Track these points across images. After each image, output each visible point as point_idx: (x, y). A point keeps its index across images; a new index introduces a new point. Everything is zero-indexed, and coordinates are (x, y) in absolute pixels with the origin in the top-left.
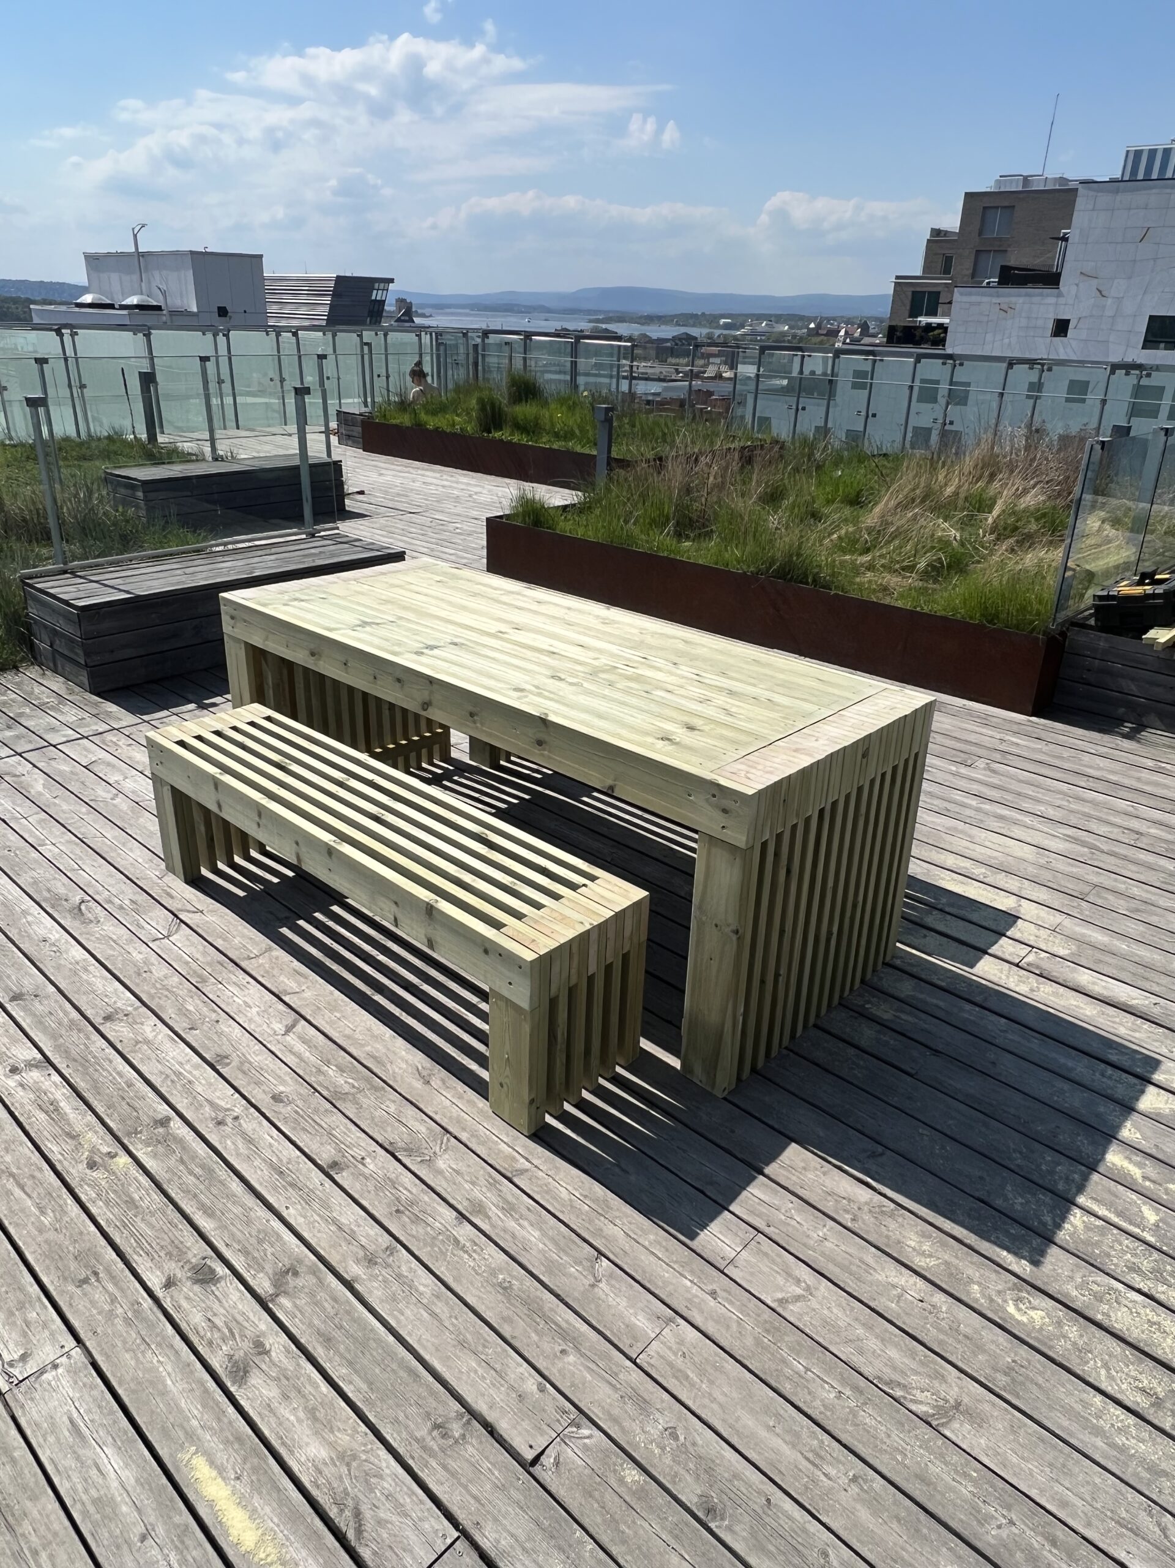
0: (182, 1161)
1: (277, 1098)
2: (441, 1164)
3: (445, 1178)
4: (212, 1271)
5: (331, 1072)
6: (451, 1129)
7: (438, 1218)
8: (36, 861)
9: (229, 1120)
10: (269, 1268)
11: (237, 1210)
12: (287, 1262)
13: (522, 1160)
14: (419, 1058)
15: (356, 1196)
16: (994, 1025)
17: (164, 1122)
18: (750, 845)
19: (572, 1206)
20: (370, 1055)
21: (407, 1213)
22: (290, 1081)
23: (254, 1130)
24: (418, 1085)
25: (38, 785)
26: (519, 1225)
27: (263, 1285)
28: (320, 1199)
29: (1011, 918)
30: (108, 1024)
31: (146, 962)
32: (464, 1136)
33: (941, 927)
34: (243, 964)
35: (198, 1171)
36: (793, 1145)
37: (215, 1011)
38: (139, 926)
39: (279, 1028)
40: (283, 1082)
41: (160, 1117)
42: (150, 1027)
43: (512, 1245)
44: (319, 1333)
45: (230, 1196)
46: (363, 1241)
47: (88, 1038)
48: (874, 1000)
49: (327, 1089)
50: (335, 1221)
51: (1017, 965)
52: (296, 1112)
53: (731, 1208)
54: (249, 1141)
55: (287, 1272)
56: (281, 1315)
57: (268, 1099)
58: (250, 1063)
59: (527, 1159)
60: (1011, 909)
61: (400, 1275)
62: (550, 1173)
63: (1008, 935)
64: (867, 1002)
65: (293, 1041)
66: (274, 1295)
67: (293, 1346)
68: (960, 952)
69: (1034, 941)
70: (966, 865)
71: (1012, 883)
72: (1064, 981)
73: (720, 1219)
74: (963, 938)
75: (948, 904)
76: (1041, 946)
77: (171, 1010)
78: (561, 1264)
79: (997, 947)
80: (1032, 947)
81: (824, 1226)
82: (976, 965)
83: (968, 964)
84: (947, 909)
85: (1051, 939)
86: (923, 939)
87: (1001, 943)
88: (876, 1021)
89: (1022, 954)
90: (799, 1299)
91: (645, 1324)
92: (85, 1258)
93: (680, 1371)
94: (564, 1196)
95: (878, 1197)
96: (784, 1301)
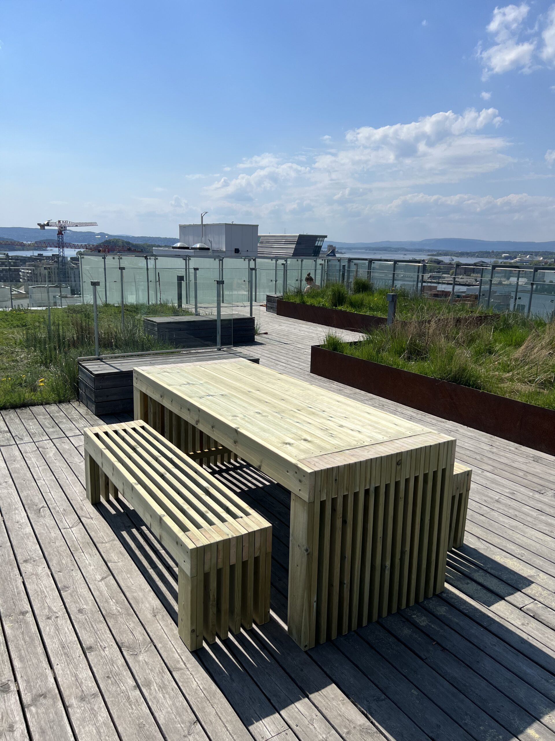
0: (23, 633)
1: (80, 611)
2: (141, 658)
3: (139, 665)
4: (9, 687)
5: (112, 603)
6: (155, 641)
7: (126, 684)
8: (33, 486)
9: (53, 618)
10: (34, 691)
11: (35, 661)
12: (44, 690)
13: (182, 663)
14: (157, 603)
15: (92, 665)
16: (489, 640)
17: (24, 613)
18: (312, 500)
19: (195, 693)
20: (135, 598)
21: (112, 679)
22: (90, 604)
23: (62, 624)
24: (150, 616)
25: (51, 453)
26: (164, 697)
27: (27, 699)
28: (75, 663)
29: (528, 582)
30: (24, 564)
31: (56, 538)
32: (159, 646)
33: (481, 580)
34: (98, 545)
35: (27, 639)
36: (333, 685)
37: (74, 565)
38: (61, 521)
39: (99, 577)
40: (87, 604)
41: (24, 610)
42: (42, 569)
43: (155, 706)
44: (41, 728)
45: (36, 654)
46: (84, 688)
47: (12, 569)
48: (419, 614)
49: (106, 610)
50: (76, 676)
51: (520, 609)
52: (86, 619)
53: (282, 712)
54: (57, 629)
55: (41, 696)
56: (28, 716)
57: (76, 610)
58: (77, 592)
59: (185, 664)
60: (531, 576)
61: (92, 709)
62: (193, 673)
63: (522, 591)
64: (414, 614)
65: (102, 584)
66: (30, 705)
67: (26, 731)
68: (487, 596)
69: (538, 597)
70: (513, 548)
71: (538, 562)
72: (548, 622)
73: (272, 717)
74: (492, 588)
75: (491, 568)
76: (542, 600)
77: (55, 562)
78: (175, 721)
79: (512, 597)
80: (535, 600)
81: (329, 733)
82: (493, 604)
83: (488, 604)
84: (489, 571)
85: (550, 597)
86: (466, 585)
87: (515, 594)
88: (415, 626)
89: (527, 603)
94: (194, 686)
95: (369, 724)
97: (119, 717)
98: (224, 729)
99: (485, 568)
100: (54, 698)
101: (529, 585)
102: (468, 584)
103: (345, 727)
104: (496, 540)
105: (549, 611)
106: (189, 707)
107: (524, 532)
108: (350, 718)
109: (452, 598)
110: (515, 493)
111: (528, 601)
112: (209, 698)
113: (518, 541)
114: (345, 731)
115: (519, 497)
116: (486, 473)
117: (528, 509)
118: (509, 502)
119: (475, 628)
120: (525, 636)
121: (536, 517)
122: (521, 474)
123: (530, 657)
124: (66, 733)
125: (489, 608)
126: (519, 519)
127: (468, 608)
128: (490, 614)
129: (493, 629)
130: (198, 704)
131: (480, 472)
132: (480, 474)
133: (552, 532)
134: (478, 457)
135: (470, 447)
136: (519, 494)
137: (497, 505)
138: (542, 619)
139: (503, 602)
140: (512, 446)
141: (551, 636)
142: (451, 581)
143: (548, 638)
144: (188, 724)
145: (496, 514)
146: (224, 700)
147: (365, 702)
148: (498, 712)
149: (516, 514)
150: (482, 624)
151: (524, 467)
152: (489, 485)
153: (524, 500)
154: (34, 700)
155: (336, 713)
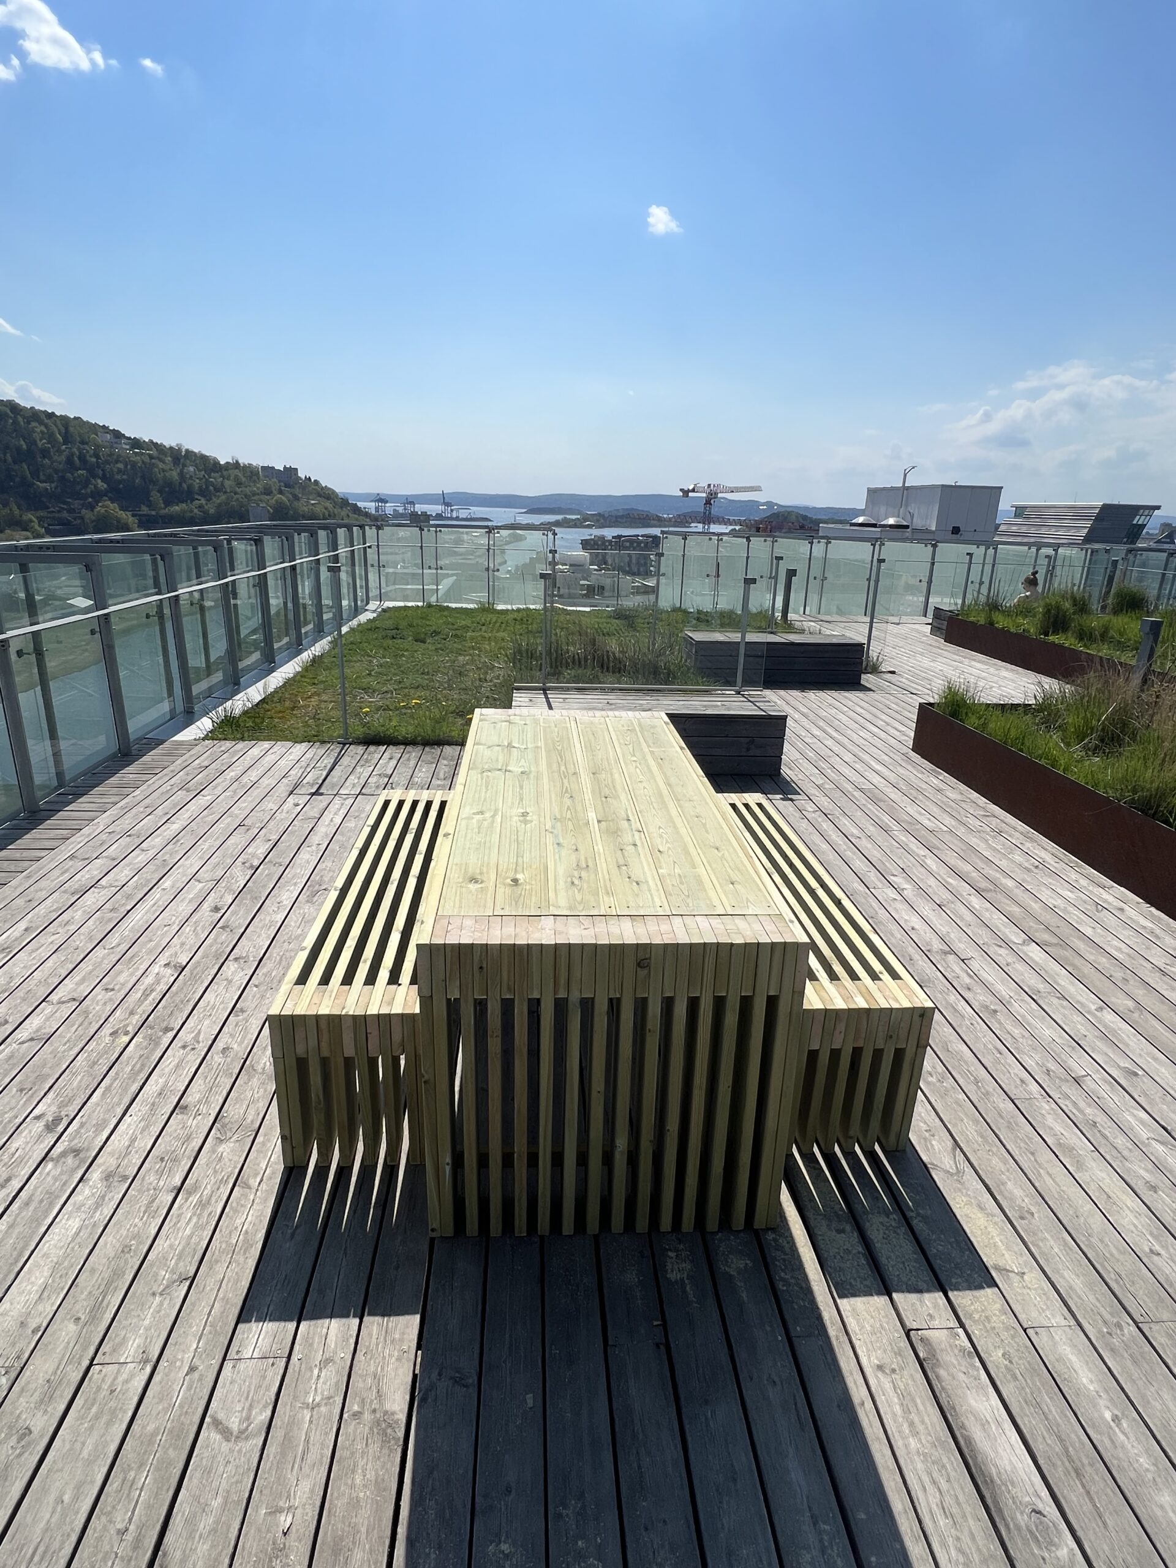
0: (141, 1057)
1: (224, 1051)
2: (223, 1147)
3: (210, 1159)
4: (58, 1125)
9: (189, 1048)
10: (74, 1142)
11: (116, 1100)
12: (84, 1146)
13: (259, 1179)
15: (163, 1134)
17: (169, 1029)
19: (231, 1233)
21: (165, 1163)
23: (189, 1061)
26: (190, 1219)
27: (58, 1150)
28: (149, 1123)
29: (982, 1280)
30: (232, 962)
32: (259, 1140)
33: (876, 1235)
35: (137, 1068)
36: (418, 1317)
41: (172, 1025)
42: (243, 975)
43: (169, 1228)
46: (125, 1163)
47: (213, 965)
48: (685, 1253)
51: (907, 1332)
52: (220, 1064)
53: (304, 1324)
54: (178, 1066)
55: (75, 1151)
56: (38, 1172)
57: (221, 1048)
59: (262, 1180)
60: (1001, 1270)
61: (103, 1197)
62: (256, 1202)
63: (950, 1294)
64: (676, 1250)
66: (52, 1160)
68: (857, 1271)
69: (975, 1321)
70: (1018, 1193)
71: (1052, 1245)
72: (943, 1389)
73: (283, 1324)
74: (883, 1260)
75: (925, 1219)
76: (975, 1332)
78: (165, 1265)
79: (913, 1297)
80: (962, 1325)
81: (330, 1397)
82: (854, 1295)
83: (843, 1288)
84: (914, 1222)
85: (1005, 1335)
86: (834, 1233)
87: (927, 1296)
88: (657, 1273)
89: (936, 1323)
90: (226, 1433)
91: (132, 1348)
92: (42, 1078)
93: (95, 1399)
94: (239, 1222)
95: (402, 1417)
96: (217, 1423)
99: (910, 1214)
100: (82, 1161)
101: (981, 1287)
102: (839, 1231)
103: (363, 1403)
104: (995, 1164)
105: (973, 1366)
106: (202, 1251)
107: (1080, 1165)
108: (385, 1389)
109: (779, 1248)
110: (1136, 1074)
111: (944, 1320)
112: (237, 1249)
113: (1046, 1184)
114: (356, 1408)
115: (1141, 1085)
116: (1109, 1017)
118: (1103, 1089)
119: (768, 1329)
120: (858, 1395)
121: (1143, 1143)
125: (838, 1301)
126: (1094, 1135)
127: (793, 1281)
128: (828, 1314)
129: (804, 1348)
130: (217, 1252)
131: (1093, 1007)
132: (1089, 1012)
133: (1154, 1189)
134: (1118, 975)
135: (1119, 950)
136: (1147, 1079)
138: (938, 1377)
139: (884, 1299)
141: (923, 1422)
142: (810, 1215)
143: (912, 1424)
144: (175, 1277)
145: (1046, 1106)
146: (252, 1264)
147: (435, 1376)
148: (646, 1529)
149: (1098, 1120)
150: (791, 1327)
152: (1091, 1039)
153: (1146, 1095)
154: (64, 1154)
155: (372, 1369)
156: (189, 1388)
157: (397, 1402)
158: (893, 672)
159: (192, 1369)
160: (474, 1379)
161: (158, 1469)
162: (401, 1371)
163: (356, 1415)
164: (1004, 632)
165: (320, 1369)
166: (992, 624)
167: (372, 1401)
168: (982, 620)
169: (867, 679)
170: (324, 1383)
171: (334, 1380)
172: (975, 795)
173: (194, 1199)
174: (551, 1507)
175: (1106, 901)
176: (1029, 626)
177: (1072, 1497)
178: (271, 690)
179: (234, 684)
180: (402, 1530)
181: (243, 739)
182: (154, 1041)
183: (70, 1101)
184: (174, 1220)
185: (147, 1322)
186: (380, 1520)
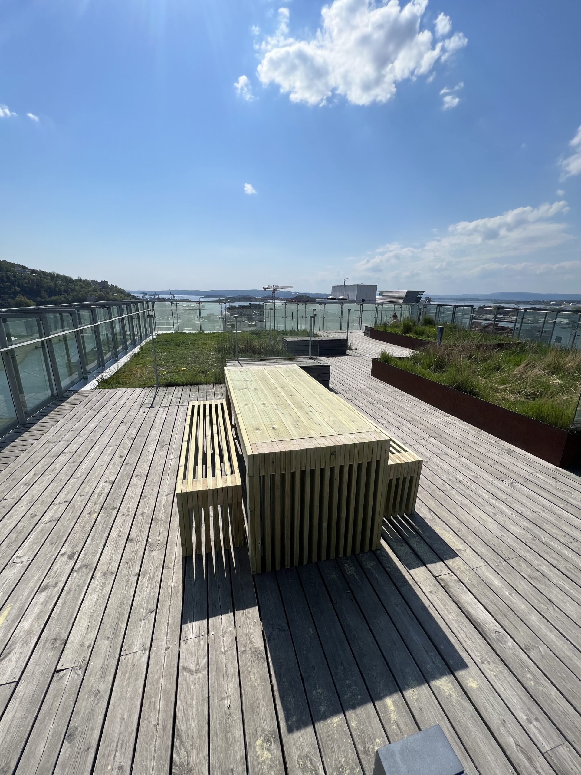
0: (105, 522)
1: (142, 514)
2: (153, 554)
3: (149, 559)
4: (74, 556)
5: (162, 512)
6: (168, 544)
7: (133, 570)
8: (170, 431)
9: (126, 515)
10: (84, 562)
12: (89, 563)
15: (125, 552)
17: (114, 509)
18: (252, 475)
19: (167, 588)
21: (129, 564)
23: (128, 520)
24: (176, 526)
27: (77, 566)
28: (117, 548)
29: (453, 554)
30: (135, 477)
31: (161, 464)
32: (168, 548)
33: (414, 545)
35: (104, 526)
36: (257, 607)
37: (159, 483)
38: (170, 454)
39: (166, 494)
40: (149, 510)
41: (115, 507)
42: (141, 482)
43: (139, 591)
45: (102, 536)
46: (110, 567)
47: (127, 479)
48: (351, 563)
49: (156, 517)
50: (112, 557)
51: (436, 578)
52: (142, 520)
53: (210, 620)
54: (123, 523)
55: (86, 566)
56: (70, 578)
57: (140, 512)
58: (149, 501)
59: (174, 565)
60: (458, 550)
61: (105, 583)
62: (175, 573)
63: (445, 561)
64: (347, 563)
65: (164, 499)
66: (76, 571)
67: (61, 589)
68: (412, 560)
69: (456, 570)
70: (455, 523)
71: (471, 538)
72: (454, 595)
73: (201, 621)
74: (419, 554)
75: (428, 537)
76: (458, 573)
77: (150, 479)
78: (142, 607)
79: (433, 565)
80: (452, 572)
81: (230, 647)
82: (414, 568)
83: (410, 567)
84: (425, 539)
85: (467, 573)
86: (400, 547)
87: (437, 564)
88: (342, 573)
89: (444, 573)
90: (190, 672)
91: (137, 645)
92: (60, 537)
93: (126, 671)
94: (170, 583)
95: (263, 648)
96: (185, 669)
97: (115, 593)
98: (166, 622)
99: (423, 536)
100: (90, 570)
101: (453, 557)
102: (402, 546)
103: (245, 646)
104: (444, 514)
105: (460, 585)
106: (157, 598)
107: (471, 511)
108: (252, 639)
109: (383, 556)
110: (478, 477)
111: (446, 571)
112: (172, 594)
113: (462, 518)
114: (243, 649)
115: (480, 481)
116: (463, 459)
117: (483, 492)
118: (469, 484)
119: (389, 586)
120: (427, 603)
121: (487, 500)
122: (491, 462)
123: (423, 625)
124: (80, 596)
125: (409, 571)
126: (471, 499)
127: (391, 567)
128: (407, 577)
129: (403, 590)
130: (164, 597)
131: (457, 457)
132: (456, 458)
133: (495, 514)
134: (461, 445)
135: (458, 437)
136: (481, 478)
137: (458, 485)
138: (451, 592)
139: (423, 568)
140: (493, 439)
141: (451, 609)
142: (389, 542)
143: (447, 610)
144: (148, 611)
145: (454, 492)
146: (180, 599)
147: (271, 629)
148: (370, 670)
149: (471, 494)
150: (396, 583)
151: (496, 457)
152: (460, 468)
153: (483, 484)
154: (80, 568)
155: (245, 632)
156: (168, 656)
157: (259, 643)
158: (356, 349)
159: (167, 648)
160: (286, 627)
161: (164, 694)
162: (257, 630)
163: (244, 652)
164: (391, 334)
165: (223, 636)
166: (386, 331)
167: (248, 645)
168: (382, 330)
169: (348, 352)
170: (227, 642)
171: (230, 640)
172: (397, 389)
173: (147, 577)
174: (332, 671)
175: (449, 421)
176: (399, 331)
177: (506, 624)
178: (119, 368)
179: (102, 366)
180: (277, 694)
181: (113, 388)
182: (109, 514)
183: (77, 545)
184: (140, 587)
185: (141, 632)
186: (267, 692)
